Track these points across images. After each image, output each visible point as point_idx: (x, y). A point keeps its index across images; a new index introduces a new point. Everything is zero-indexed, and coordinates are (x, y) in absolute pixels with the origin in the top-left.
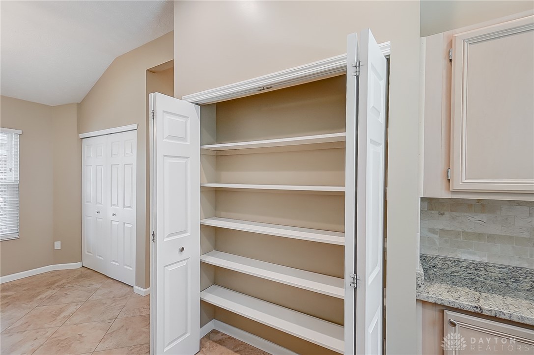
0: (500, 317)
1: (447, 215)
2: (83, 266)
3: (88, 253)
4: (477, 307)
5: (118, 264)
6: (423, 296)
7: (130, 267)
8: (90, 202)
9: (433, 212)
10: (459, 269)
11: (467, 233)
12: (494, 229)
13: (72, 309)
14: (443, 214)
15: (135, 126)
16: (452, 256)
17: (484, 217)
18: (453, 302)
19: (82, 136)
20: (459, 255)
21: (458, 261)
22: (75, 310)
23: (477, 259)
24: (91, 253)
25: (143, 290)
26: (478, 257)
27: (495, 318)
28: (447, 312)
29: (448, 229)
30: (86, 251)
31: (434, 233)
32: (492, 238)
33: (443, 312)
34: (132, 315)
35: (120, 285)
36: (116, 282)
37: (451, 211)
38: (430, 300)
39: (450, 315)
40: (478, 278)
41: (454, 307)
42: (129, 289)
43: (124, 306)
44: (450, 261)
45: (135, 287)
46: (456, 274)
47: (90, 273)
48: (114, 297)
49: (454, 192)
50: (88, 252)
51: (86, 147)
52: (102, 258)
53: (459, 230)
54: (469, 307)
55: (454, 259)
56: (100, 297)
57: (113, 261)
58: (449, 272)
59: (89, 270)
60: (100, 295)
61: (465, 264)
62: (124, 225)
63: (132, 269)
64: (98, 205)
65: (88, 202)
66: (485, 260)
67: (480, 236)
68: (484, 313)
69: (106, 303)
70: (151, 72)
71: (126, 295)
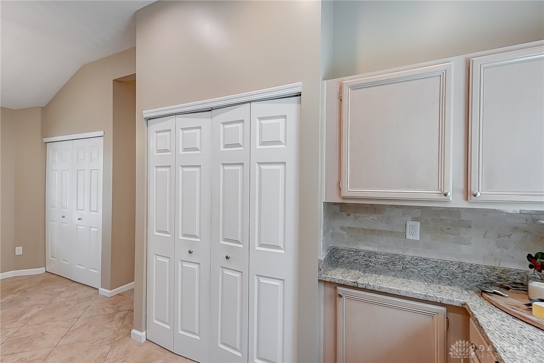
0: (368, 288)
1: (352, 215)
2: (46, 272)
3: (52, 259)
4: (355, 282)
5: (84, 268)
6: (323, 277)
7: (96, 270)
8: (55, 207)
9: (343, 213)
10: (358, 257)
11: (364, 229)
12: (381, 226)
13: (34, 311)
14: (349, 215)
15: (101, 133)
16: (355, 247)
17: (375, 217)
18: (341, 280)
19: (46, 140)
20: (360, 247)
21: (358, 251)
22: (37, 312)
23: (371, 249)
24: (55, 258)
25: (109, 291)
26: (371, 248)
27: (365, 290)
28: (339, 288)
29: (353, 227)
30: (50, 256)
31: (344, 230)
32: (380, 233)
33: (336, 288)
34: (96, 314)
35: (86, 288)
36: (81, 285)
37: (355, 212)
38: (328, 280)
39: (341, 290)
40: (370, 264)
41: (342, 283)
42: (94, 291)
43: (89, 307)
44: (353, 251)
45: (101, 289)
46: (357, 261)
47: (53, 278)
48: (78, 299)
49: (344, 198)
50: (52, 257)
51: (51, 151)
52: (67, 263)
53: (360, 227)
54: (350, 282)
55: (356, 249)
56: (64, 300)
57: (78, 265)
58: (352, 260)
59: (53, 276)
60: (64, 298)
61: (362, 253)
62: (90, 229)
63: (97, 272)
64: (63, 210)
65: (52, 207)
66: (376, 250)
67: (373, 231)
68: (359, 286)
69: (69, 305)
70: (117, 82)
71: (90, 297)
